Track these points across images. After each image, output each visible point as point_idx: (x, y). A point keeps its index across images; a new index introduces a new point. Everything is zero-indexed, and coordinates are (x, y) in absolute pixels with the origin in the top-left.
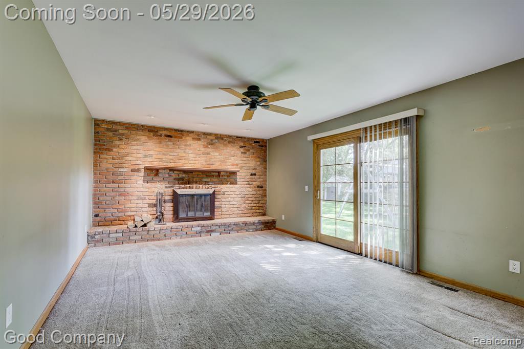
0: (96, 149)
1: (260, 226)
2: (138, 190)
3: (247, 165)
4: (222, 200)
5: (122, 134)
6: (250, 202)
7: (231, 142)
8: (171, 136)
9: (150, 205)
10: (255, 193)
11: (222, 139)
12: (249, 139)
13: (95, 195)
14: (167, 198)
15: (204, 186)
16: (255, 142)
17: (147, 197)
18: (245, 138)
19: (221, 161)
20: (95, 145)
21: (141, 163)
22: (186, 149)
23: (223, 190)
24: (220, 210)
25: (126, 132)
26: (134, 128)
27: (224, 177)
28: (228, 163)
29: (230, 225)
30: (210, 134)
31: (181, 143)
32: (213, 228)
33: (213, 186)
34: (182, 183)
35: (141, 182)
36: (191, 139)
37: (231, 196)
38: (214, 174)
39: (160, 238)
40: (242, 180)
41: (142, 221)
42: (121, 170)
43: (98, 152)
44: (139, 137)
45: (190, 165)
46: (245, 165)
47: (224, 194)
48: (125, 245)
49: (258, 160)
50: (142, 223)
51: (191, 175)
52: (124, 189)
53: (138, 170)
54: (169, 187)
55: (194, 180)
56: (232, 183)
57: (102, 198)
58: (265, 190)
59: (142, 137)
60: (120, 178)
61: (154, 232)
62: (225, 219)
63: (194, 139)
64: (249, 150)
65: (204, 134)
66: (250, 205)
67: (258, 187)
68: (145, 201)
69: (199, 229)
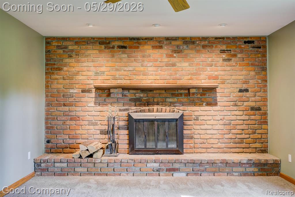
0: (48, 69)
1: (252, 169)
2: (90, 113)
3: (233, 77)
4: (195, 127)
5: (72, 51)
6: (239, 132)
7: (207, 46)
8: (125, 47)
9: (102, 132)
10: (247, 117)
11: (193, 43)
12: (234, 40)
13: (47, 119)
14: (122, 123)
15: (168, 108)
16: (245, 42)
17: (99, 122)
18: (228, 38)
19: (192, 74)
20: (47, 65)
21: (92, 82)
22: (143, 61)
23: (196, 113)
24: (192, 141)
25: (76, 47)
26: (84, 42)
27: (195, 96)
28: (202, 76)
29: (201, 164)
30: (176, 39)
31: (138, 54)
32: (176, 166)
33: (182, 108)
34: (140, 105)
35: (92, 104)
36: (151, 48)
37: (208, 122)
38: (182, 91)
39: (108, 173)
40: (225, 99)
41: (87, 150)
42: (71, 91)
43: (50, 73)
44: (89, 52)
45: (150, 81)
46: (229, 77)
47: (197, 119)
48: (70, 177)
49: (250, 68)
50: (88, 154)
51: (150, 94)
52: (74, 112)
53: (89, 91)
54: (124, 110)
55: (156, 100)
56: (209, 104)
57: (53, 122)
58: (265, 114)
59: (92, 52)
60: (71, 100)
61: (101, 165)
62: (198, 155)
63: (154, 47)
64: (235, 56)
65: (167, 39)
66: (239, 136)
67: (253, 109)
68: (97, 127)
69: (156, 165)
